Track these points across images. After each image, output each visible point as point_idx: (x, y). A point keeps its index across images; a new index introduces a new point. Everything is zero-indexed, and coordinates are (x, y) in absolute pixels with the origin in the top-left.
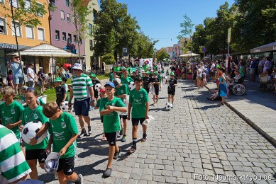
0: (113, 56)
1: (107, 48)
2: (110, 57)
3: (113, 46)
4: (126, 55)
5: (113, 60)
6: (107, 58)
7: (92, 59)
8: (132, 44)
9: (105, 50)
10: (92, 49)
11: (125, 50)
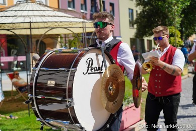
2: (172, 35)
5: (178, 40)
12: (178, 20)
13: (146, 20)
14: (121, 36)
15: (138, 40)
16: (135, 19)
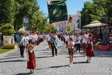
2: (10, 28)
3: (13, 14)
6: (6, 28)
8: (32, 15)
11: (26, 20)
12: (13, 20)
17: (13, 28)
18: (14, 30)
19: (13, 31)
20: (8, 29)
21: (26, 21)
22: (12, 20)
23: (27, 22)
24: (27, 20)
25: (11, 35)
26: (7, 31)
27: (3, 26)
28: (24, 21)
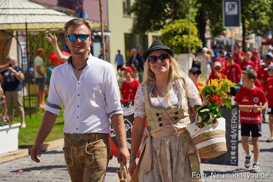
0: (193, 28)
1: (176, 6)
2: (186, 32)
4: (233, 22)
5: (193, 39)
6: (174, 33)
7: (129, 40)
9: (168, 10)
10: (127, 10)
13: (149, 7)
14: (110, 29)
15: (138, 36)
16: (132, 4)
17: (192, 33)
18: (197, 39)
19: (195, 41)
20: (181, 35)
21: (230, 10)
22: (192, 10)
23: (235, 12)
24: (233, 6)
25: (187, 52)
26: (177, 40)
27: (167, 29)
28: (227, 10)
